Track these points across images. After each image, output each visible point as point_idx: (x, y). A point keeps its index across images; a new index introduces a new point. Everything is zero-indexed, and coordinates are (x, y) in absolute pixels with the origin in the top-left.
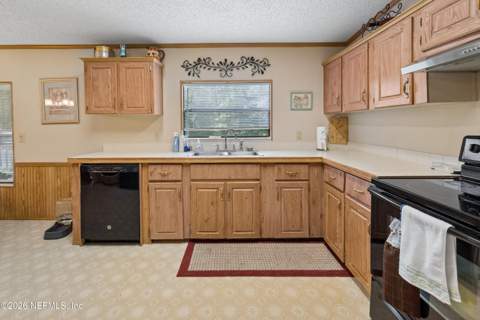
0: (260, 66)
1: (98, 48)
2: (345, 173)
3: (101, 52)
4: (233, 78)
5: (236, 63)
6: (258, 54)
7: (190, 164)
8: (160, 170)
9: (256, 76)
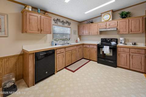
0: (69, 24)
1: (28, 6)
2: (89, 45)
3: (29, 8)
4: (65, 26)
5: (65, 22)
6: (69, 21)
7: (65, 48)
8: (59, 50)
9: (69, 26)
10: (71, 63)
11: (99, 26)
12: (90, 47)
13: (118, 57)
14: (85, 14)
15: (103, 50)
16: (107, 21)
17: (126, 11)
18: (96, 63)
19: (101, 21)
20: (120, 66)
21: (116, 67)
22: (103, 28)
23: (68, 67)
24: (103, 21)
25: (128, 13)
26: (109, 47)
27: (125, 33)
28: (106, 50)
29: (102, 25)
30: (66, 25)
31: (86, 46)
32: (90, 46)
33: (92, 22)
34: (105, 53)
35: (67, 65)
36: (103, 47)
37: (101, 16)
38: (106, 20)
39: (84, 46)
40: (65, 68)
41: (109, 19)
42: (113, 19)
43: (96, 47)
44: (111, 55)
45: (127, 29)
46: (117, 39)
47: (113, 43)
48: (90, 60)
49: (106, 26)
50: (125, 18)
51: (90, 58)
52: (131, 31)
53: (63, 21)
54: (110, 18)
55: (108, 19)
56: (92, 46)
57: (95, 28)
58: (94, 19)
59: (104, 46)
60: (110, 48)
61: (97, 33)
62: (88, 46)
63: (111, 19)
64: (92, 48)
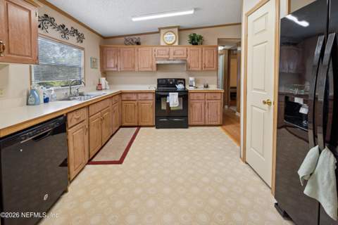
0: (81, 38)
4: (68, 41)
7: (88, 106)
8: (75, 115)
9: (79, 44)
10: (100, 146)
11: (156, 53)
12: (140, 98)
13: (190, 109)
14: (131, 21)
15: (168, 101)
16: (171, 45)
17: (198, 33)
18: (154, 128)
19: (159, 43)
20: (194, 123)
21: (187, 128)
22: (164, 59)
23: (96, 157)
24: (162, 43)
25: (201, 38)
26: (177, 93)
27: (197, 69)
28: (173, 100)
29: (161, 52)
30: (73, 39)
31: (129, 95)
32: (139, 95)
33: (138, 43)
34: (171, 106)
35: (93, 153)
36: (168, 95)
37: (159, 32)
38: (169, 43)
39: (124, 97)
40: (90, 162)
41: (173, 41)
42: (179, 43)
43: (151, 97)
44: (181, 108)
45: (200, 63)
46: (184, 80)
47: (180, 87)
48: (139, 127)
49: (169, 54)
50: (196, 44)
51: (138, 123)
52: (205, 67)
53: (63, 26)
54: (175, 42)
55: (171, 43)
56: (144, 95)
57: (146, 57)
58: (141, 37)
59: (170, 93)
60: (179, 96)
61: (152, 67)
62: (134, 97)
63: (177, 44)
64: (143, 99)
